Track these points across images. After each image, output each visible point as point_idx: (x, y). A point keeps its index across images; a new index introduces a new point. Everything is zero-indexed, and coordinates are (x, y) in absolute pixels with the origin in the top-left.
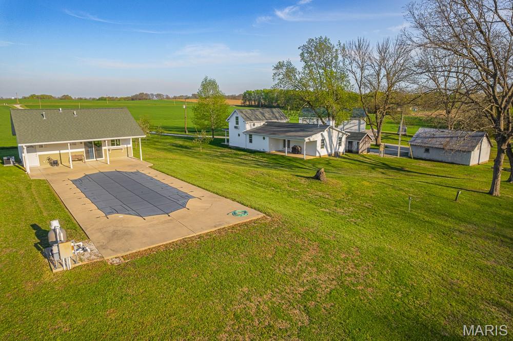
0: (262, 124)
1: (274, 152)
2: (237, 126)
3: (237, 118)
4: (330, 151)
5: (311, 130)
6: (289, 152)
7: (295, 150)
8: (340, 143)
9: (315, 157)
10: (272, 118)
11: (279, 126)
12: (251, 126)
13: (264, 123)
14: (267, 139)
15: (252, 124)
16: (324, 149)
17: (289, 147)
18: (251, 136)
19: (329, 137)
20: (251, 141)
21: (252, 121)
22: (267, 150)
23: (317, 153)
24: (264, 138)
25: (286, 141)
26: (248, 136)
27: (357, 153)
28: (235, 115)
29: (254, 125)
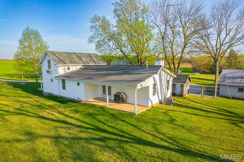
0: (78, 67)
1: (91, 100)
2: (49, 70)
3: (49, 61)
4: (160, 98)
5: (138, 73)
6: (110, 101)
7: (118, 99)
8: (168, 87)
9: (147, 109)
10: (90, 62)
11: (96, 69)
12: (64, 69)
13: (81, 66)
14: (82, 84)
15: (66, 67)
16: (156, 96)
17: (110, 94)
18: (64, 82)
19: (160, 80)
20: (64, 88)
21: (65, 63)
22: (83, 99)
23: (149, 102)
24: (78, 84)
25: (107, 87)
26: (61, 82)
27: (181, 96)
28: (47, 58)
29: (69, 69)
